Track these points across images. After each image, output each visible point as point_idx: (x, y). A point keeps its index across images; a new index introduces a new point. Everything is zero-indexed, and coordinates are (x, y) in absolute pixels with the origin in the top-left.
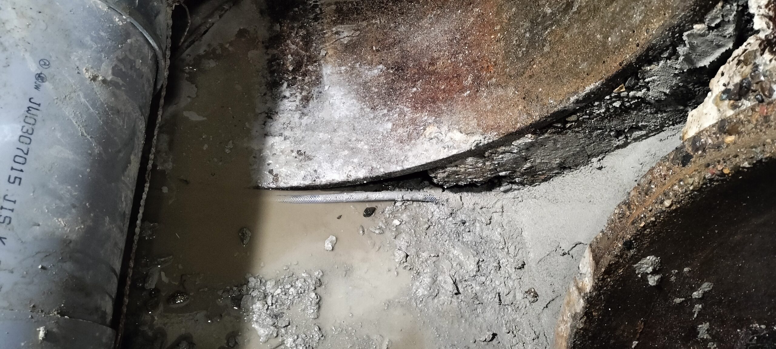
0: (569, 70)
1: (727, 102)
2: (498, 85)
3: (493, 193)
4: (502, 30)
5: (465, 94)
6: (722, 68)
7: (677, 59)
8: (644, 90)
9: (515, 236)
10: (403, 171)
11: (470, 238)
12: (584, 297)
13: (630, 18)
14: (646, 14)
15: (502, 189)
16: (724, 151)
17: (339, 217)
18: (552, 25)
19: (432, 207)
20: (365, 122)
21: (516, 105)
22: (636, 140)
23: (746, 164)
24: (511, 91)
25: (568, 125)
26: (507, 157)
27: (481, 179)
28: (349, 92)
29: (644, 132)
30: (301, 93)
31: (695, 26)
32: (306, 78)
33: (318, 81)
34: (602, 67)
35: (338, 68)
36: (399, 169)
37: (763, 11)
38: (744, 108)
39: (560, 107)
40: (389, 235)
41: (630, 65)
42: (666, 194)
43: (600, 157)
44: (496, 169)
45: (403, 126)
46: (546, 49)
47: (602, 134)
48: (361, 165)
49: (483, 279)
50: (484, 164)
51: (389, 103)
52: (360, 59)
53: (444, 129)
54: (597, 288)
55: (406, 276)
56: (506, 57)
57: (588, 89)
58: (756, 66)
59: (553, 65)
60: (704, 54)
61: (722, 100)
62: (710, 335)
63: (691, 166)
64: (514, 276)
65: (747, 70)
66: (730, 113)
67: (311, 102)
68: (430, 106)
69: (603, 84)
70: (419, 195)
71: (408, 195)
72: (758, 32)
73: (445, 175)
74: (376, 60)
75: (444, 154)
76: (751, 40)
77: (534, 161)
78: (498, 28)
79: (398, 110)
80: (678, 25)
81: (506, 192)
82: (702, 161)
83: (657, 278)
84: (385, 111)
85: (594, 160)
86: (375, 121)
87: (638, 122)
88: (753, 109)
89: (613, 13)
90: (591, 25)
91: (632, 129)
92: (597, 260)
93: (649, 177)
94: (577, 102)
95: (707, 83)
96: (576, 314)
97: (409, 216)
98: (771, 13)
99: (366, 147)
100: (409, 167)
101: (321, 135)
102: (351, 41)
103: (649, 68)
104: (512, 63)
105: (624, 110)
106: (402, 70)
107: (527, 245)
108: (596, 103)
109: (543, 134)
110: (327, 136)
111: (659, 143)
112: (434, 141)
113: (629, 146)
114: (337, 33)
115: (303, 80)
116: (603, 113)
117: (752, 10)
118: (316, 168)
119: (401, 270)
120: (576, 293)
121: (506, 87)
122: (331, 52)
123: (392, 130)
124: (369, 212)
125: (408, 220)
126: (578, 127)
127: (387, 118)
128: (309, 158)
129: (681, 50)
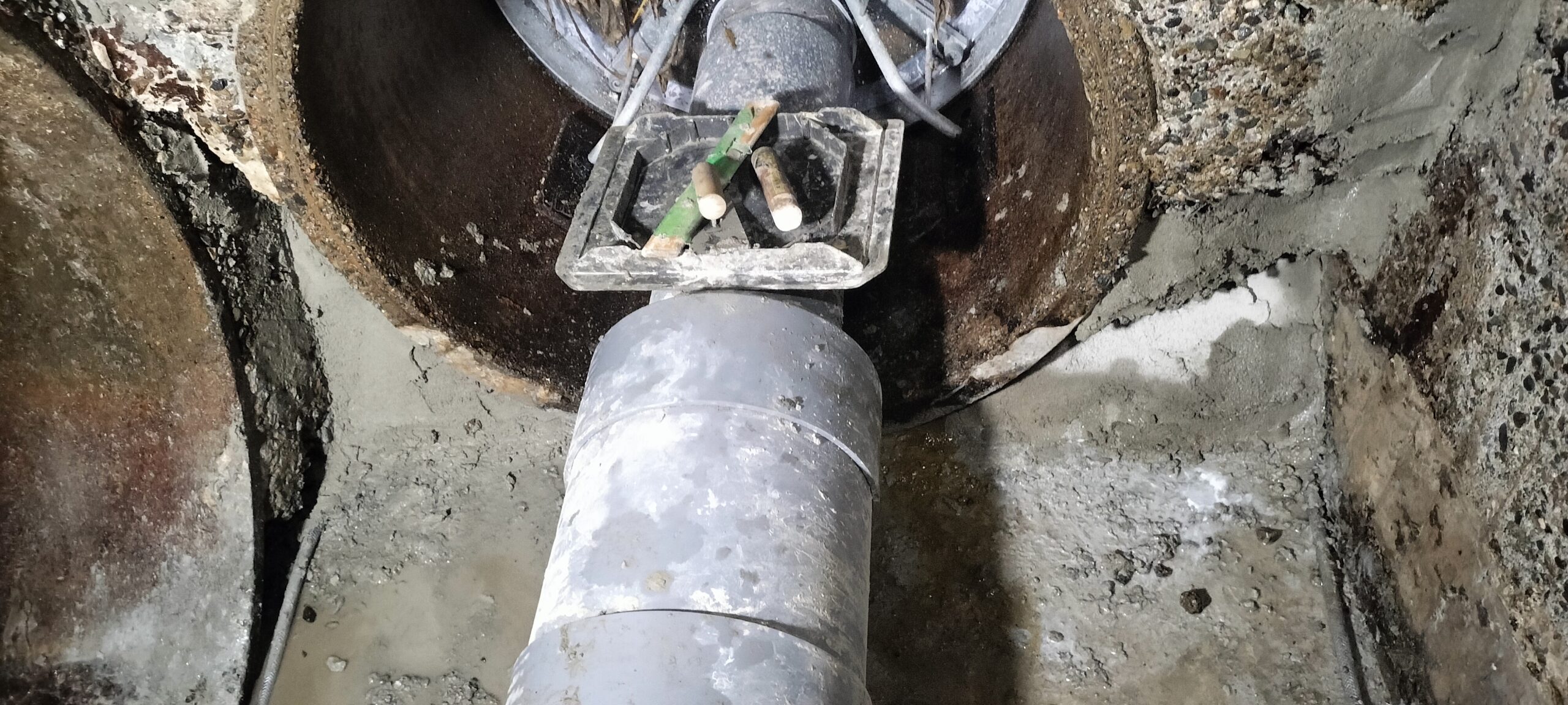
0: (174, 301)
1: (244, 151)
2: (170, 396)
3: (329, 455)
4: (96, 382)
5: (171, 443)
6: (211, 148)
7: (192, 188)
8: (222, 230)
9: (396, 438)
10: (256, 543)
11: (384, 491)
12: (455, 345)
13: (129, 219)
14: (131, 202)
15: (325, 440)
16: (292, 163)
17: (305, 654)
18: (110, 314)
19: (327, 535)
20: (171, 598)
21: (202, 374)
22: (290, 263)
23: (307, 148)
24: (183, 379)
25: (245, 322)
26: (272, 406)
27: (300, 455)
28: (118, 621)
29: (282, 252)
30: (97, 697)
31: (158, 160)
32: (74, 689)
33: (84, 670)
34: (179, 261)
35: (74, 638)
36: (251, 548)
37: (160, 100)
38: (252, 138)
39: (216, 320)
40: (349, 590)
41: (184, 232)
42: (336, 228)
43: (306, 309)
44: (289, 431)
45: (192, 538)
46: (139, 326)
47: (270, 294)
48: (234, 604)
49: (440, 481)
50: (276, 440)
51: (153, 559)
52: (70, 603)
53: (211, 477)
54: (445, 328)
55: (411, 572)
56: (134, 379)
57: (201, 282)
58: (212, 118)
59: (162, 320)
60: (195, 162)
61: (242, 154)
62: (535, 241)
63: (306, 196)
64: (446, 445)
65: (215, 126)
66: (255, 150)
67: (114, 682)
68: (175, 496)
69: (200, 266)
70: (305, 546)
71: (301, 559)
72: (181, 110)
73: (279, 495)
74: (80, 575)
75: (245, 479)
76: (187, 117)
77: (289, 382)
78: (91, 387)
79: (167, 545)
80: (152, 174)
81: (331, 438)
82: (301, 184)
83: (445, 268)
84: (164, 564)
85: (308, 316)
86: (175, 581)
87: (264, 252)
88: (253, 130)
89: (117, 237)
90: (125, 267)
91: (273, 258)
92: (412, 321)
93: (318, 242)
94: (215, 299)
95: (223, 165)
96: (475, 359)
97: (332, 564)
98: (165, 95)
99: (209, 596)
100: (252, 533)
101: (172, 665)
102: (36, 615)
103: (194, 217)
104: (146, 373)
105: (243, 259)
106: (109, 535)
107: (409, 423)
108: (224, 282)
109: (250, 353)
110: (177, 657)
111: (298, 241)
112: (224, 493)
113: (298, 273)
114: (15, 638)
115: (76, 693)
116: (239, 279)
117: (157, 109)
118: (220, 673)
119: (399, 578)
120: (452, 354)
121: (176, 386)
122: (44, 649)
123: (194, 555)
124: (310, 615)
125: (335, 566)
126: (251, 313)
127: (175, 562)
128: (202, 685)
129: (182, 180)
